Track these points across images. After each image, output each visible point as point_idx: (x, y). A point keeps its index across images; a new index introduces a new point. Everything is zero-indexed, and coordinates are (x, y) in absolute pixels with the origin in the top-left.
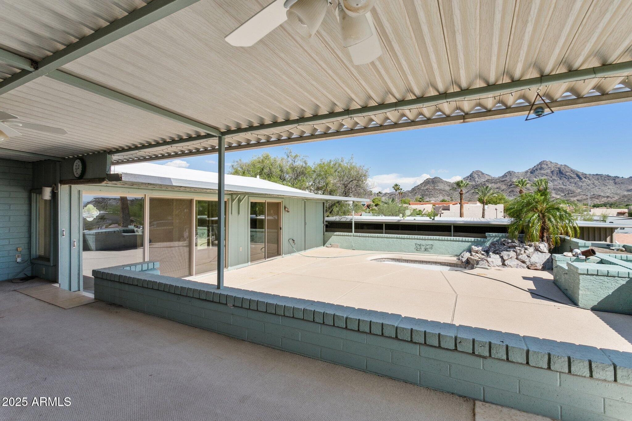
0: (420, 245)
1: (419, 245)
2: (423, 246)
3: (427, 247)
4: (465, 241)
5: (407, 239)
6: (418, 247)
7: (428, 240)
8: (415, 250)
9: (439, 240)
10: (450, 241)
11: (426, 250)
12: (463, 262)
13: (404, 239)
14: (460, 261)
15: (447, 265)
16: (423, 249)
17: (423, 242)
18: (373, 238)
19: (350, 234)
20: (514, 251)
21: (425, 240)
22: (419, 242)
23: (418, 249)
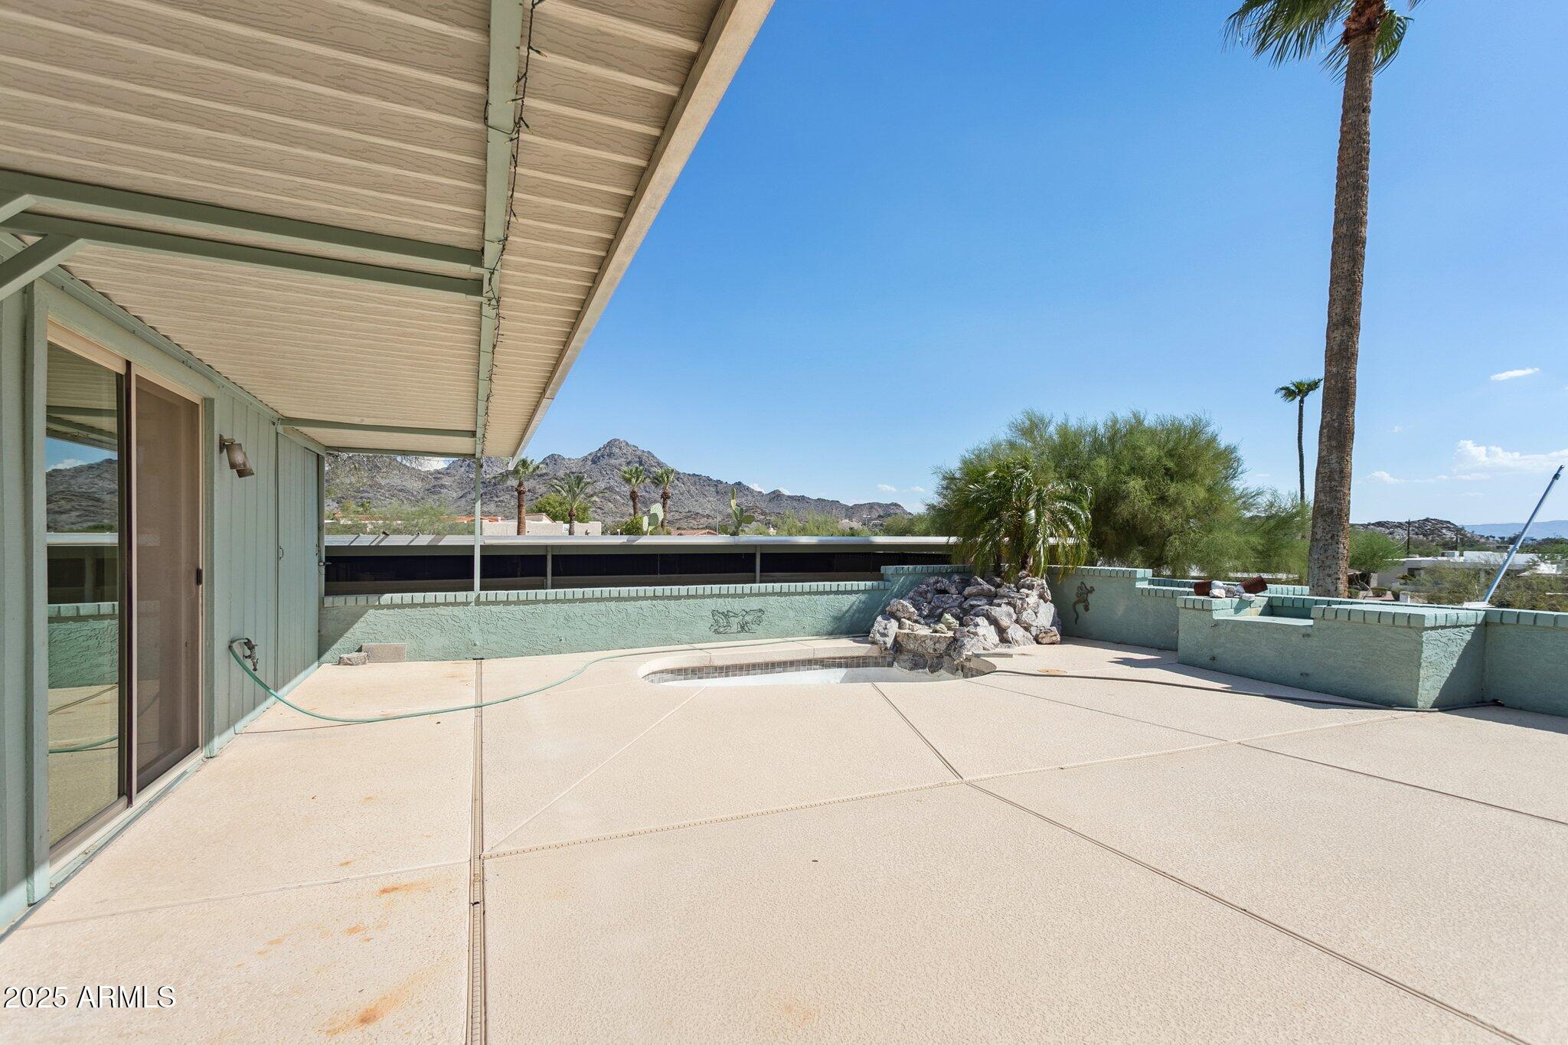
0: (726, 615)
1: (723, 613)
2: (736, 615)
3: (747, 618)
4: (846, 592)
5: (688, 597)
6: (722, 621)
7: (751, 595)
8: (711, 633)
9: (780, 594)
10: (810, 593)
11: (742, 628)
12: (886, 649)
13: (679, 597)
14: (876, 646)
15: (840, 666)
16: (735, 627)
17: (736, 605)
18: (565, 606)
19: (461, 596)
20: (1009, 604)
21: (742, 596)
22: (722, 605)
23: (721, 626)
